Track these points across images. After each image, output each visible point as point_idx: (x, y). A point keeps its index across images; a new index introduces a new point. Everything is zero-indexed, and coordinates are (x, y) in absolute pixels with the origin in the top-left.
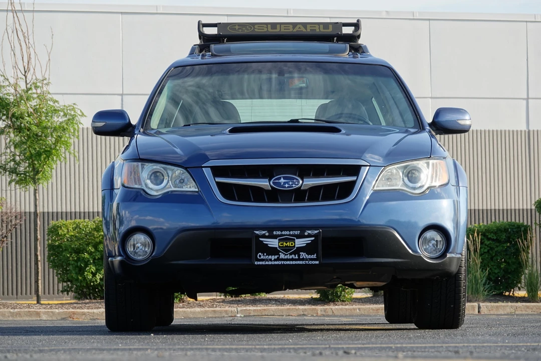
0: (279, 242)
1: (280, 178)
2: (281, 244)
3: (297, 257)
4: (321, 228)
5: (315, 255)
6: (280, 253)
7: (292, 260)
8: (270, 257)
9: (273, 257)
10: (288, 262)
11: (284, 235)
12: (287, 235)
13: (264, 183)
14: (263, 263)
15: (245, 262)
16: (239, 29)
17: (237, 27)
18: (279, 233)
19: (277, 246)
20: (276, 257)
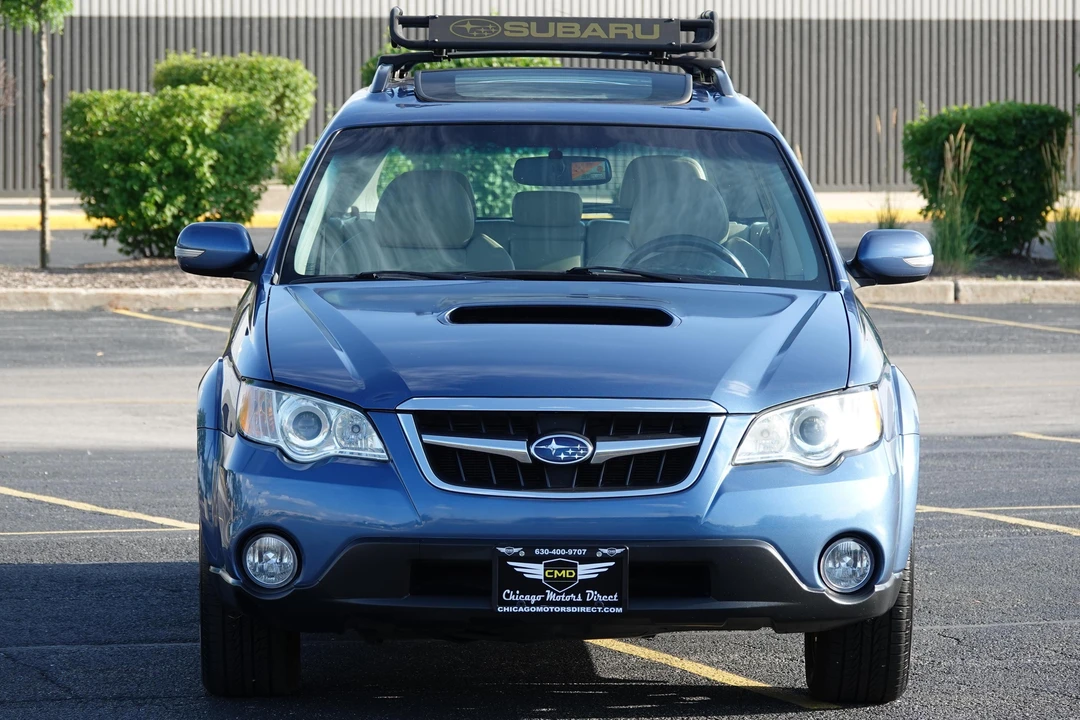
0: (545, 570)
1: (549, 442)
2: (549, 574)
3: (580, 599)
4: (627, 542)
5: (616, 596)
6: (548, 591)
7: (571, 603)
8: (527, 598)
9: (533, 599)
10: (563, 609)
11: (556, 556)
12: (561, 556)
13: (516, 449)
14: (514, 609)
15: (479, 605)
16: (472, 30)
17: (468, 26)
18: (546, 552)
19: (542, 578)
20: (539, 598)
